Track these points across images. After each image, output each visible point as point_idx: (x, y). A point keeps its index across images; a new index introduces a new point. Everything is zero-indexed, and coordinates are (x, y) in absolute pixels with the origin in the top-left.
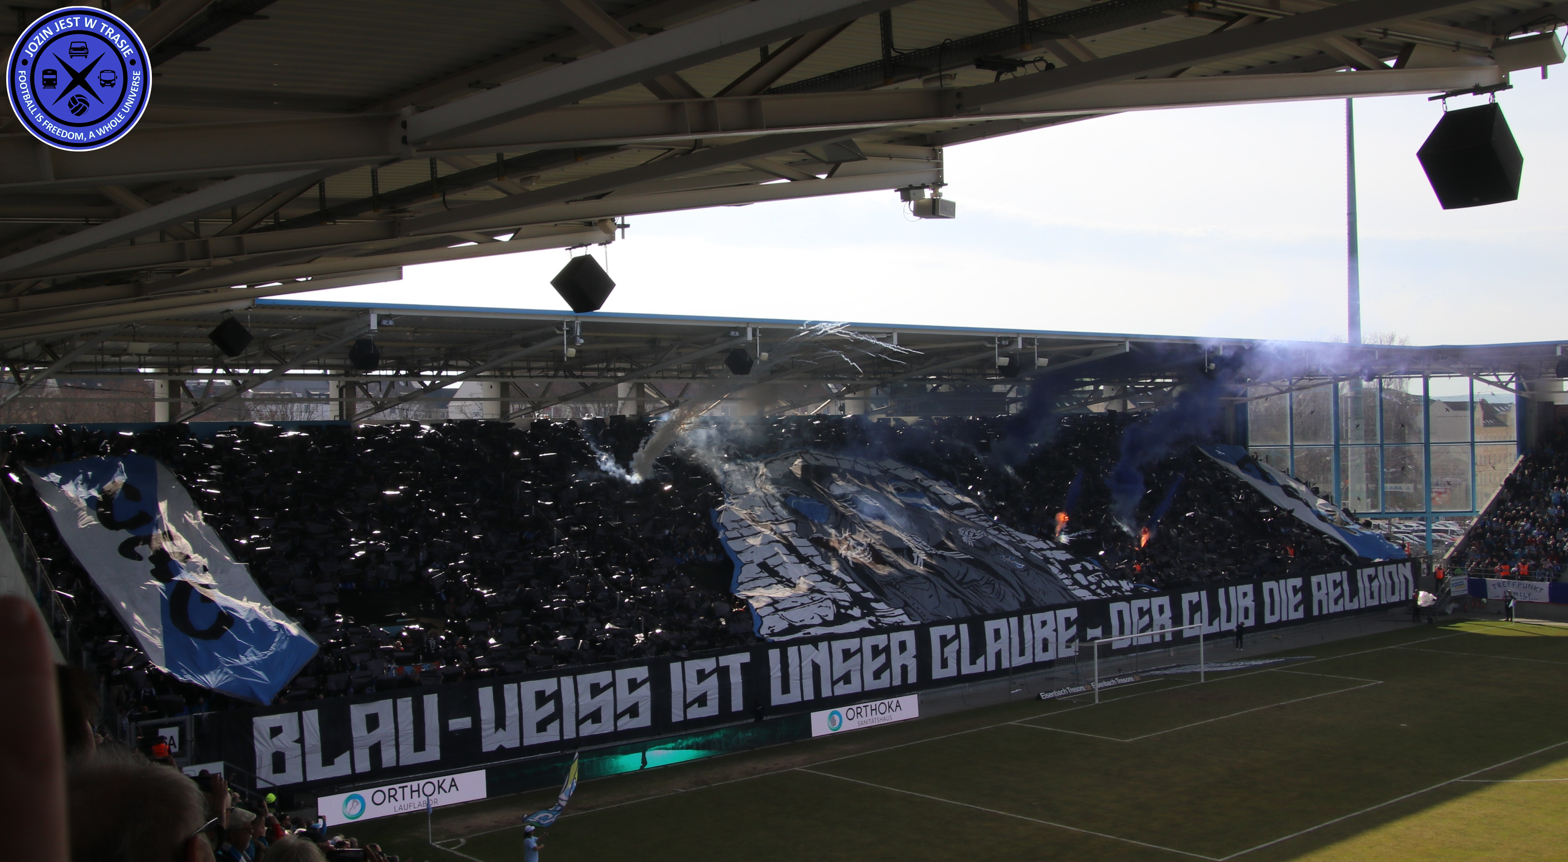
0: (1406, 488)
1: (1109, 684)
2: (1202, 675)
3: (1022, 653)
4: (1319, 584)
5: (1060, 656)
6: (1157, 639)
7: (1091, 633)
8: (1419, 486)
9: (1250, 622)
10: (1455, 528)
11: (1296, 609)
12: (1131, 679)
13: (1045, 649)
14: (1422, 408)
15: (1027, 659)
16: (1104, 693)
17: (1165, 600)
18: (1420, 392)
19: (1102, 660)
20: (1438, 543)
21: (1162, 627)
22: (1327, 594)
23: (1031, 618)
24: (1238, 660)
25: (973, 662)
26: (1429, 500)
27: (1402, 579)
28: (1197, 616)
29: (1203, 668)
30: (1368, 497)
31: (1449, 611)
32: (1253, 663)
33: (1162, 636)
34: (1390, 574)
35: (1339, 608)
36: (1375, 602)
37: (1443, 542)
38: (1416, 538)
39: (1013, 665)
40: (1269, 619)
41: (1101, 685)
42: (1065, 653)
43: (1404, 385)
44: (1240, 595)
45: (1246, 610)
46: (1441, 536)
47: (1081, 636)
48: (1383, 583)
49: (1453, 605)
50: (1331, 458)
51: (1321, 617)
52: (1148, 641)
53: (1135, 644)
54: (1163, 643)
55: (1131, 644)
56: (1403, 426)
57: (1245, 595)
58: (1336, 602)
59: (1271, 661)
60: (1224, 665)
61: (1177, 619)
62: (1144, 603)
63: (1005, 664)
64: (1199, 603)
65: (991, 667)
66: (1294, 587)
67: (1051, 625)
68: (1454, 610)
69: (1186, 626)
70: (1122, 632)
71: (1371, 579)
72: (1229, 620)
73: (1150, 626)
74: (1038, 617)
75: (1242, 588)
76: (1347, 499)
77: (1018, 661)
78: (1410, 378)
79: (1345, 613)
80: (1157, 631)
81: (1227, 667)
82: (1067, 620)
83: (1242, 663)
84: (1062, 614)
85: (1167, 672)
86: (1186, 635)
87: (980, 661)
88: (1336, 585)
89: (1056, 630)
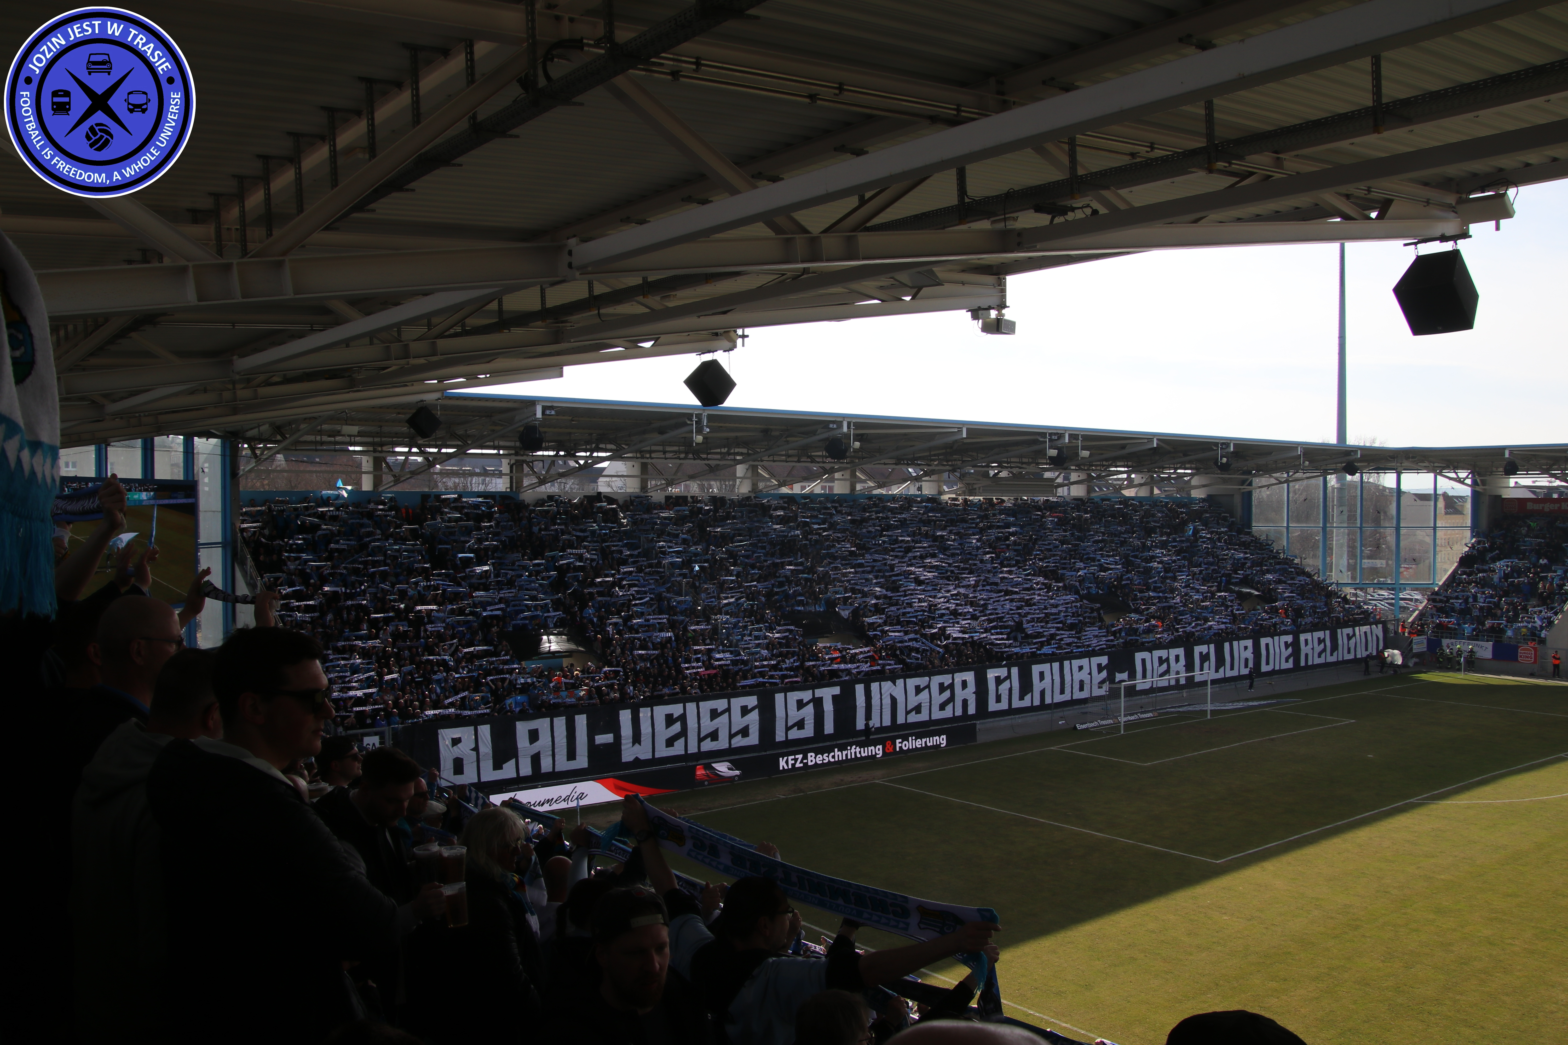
0: (1380, 563)
1: (1132, 718)
2: (1209, 712)
3: (1062, 692)
4: (1306, 641)
5: (1093, 696)
6: (1173, 683)
7: (1119, 677)
8: (1390, 562)
10: (1419, 597)
11: (1287, 661)
12: (1150, 715)
13: (1081, 689)
14: (1395, 498)
15: (1067, 697)
16: (1128, 725)
17: (1180, 651)
18: (1393, 485)
19: (1127, 699)
20: (1404, 609)
21: (1178, 673)
22: (1313, 649)
23: (1071, 664)
24: (1238, 701)
25: (1021, 698)
26: (1398, 573)
27: (1375, 638)
28: (1206, 665)
29: (1209, 707)
30: (1348, 570)
31: (1411, 665)
32: (1251, 704)
33: (1177, 680)
34: (1365, 633)
35: (1321, 660)
36: (1351, 656)
37: (1408, 608)
38: (1386, 605)
39: (1055, 701)
40: (1264, 668)
41: (1125, 719)
42: (1098, 692)
43: (1381, 479)
44: (1242, 649)
45: (1247, 660)
46: (1407, 604)
47: (1111, 678)
48: (1358, 640)
49: (1415, 660)
50: (1319, 537)
51: (1307, 667)
52: (1166, 684)
53: (1154, 686)
54: (1178, 686)
55: (1152, 687)
56: (1378, 512)
57: (1246, 648)
58: (1319, 656)
59: (1265, 702)
60: (1227, 705)
61: (1190, 667)
62: (1163, 654)
63: (1048, 700)
64: (1208, 654)
65: (1037, 702)
66: (1286, 643)
67: (1086, 669)
68: (1415, 664)
69: (1197, 672)
70: (1144, 676)
71: (1349, 638)
72: (1232, 668)
73: (1167, 672)
74: (1076, 663)
75: (1243, 643)
76: (1332, 572)
77: (1059, 698)
78: (1385, 473)
79: (1326, 665)
80: (1173, 677)
81: (1229, 706)
82: (1099, 665)
83: (1241, 704)
84: (1095, 660)
85: (1180, 710)
86: (1197, 680)
87: (1028, 697)
88: (1320, 641)
89: (1090, 674)
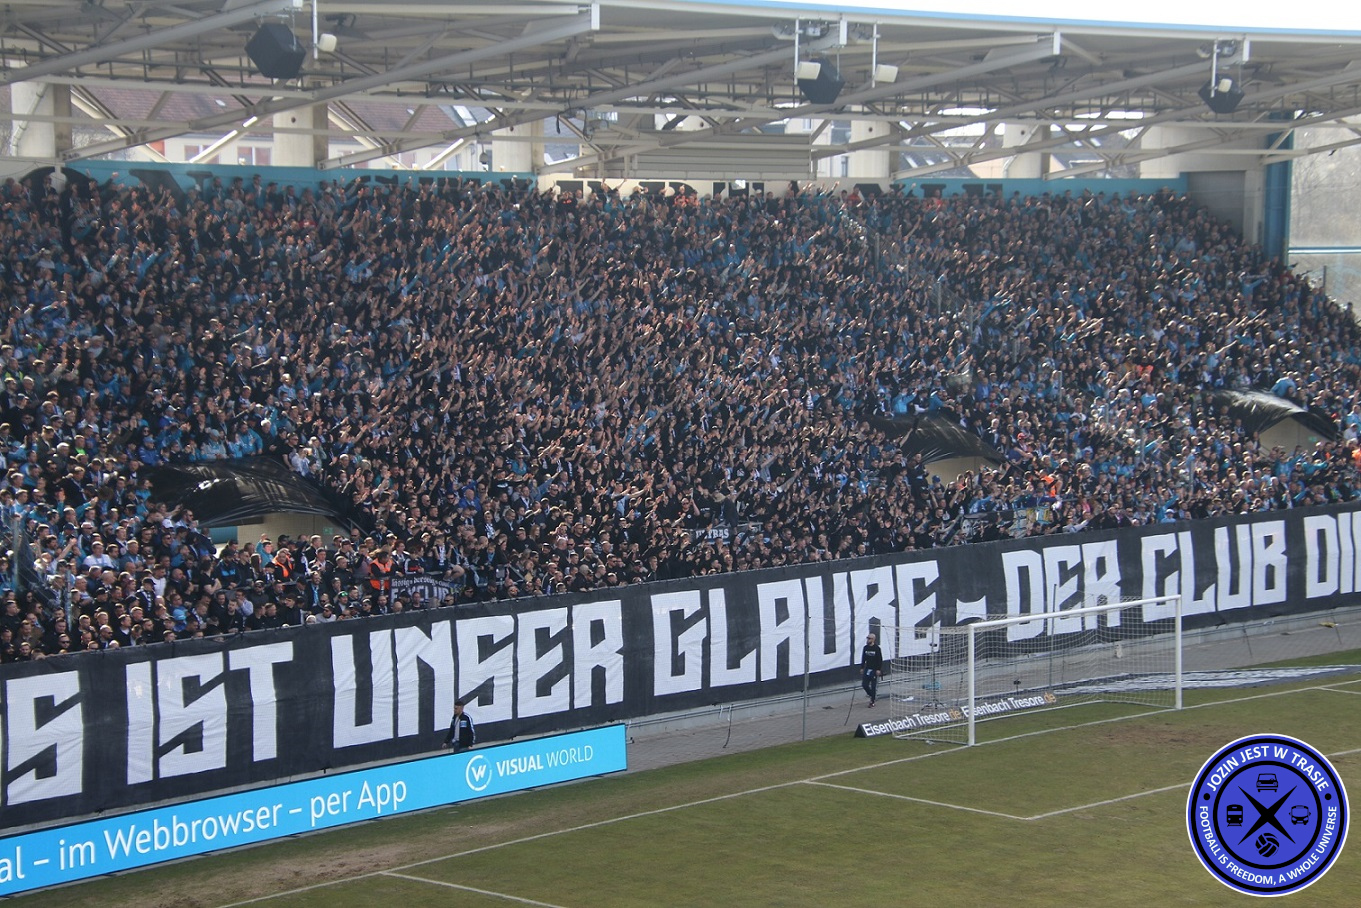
1: (996, 708)
2: (1179, 694)
3: (830, 647)
5: (902, 654)
6: (1092, 624)
7: (964, 609)
9: (1279, 594)
12: (1037, 700)
15: (840, 657)
16: (985, 725)
17: (1109, 549)
19: (983, 662)
21: (1102, 600)
23: (849, 579)
24: (1250, 668)
25: (733, 663)
28: (1171, 581)
29: (1180, 682)
32: (1279, 673)
33: (1102, 618)
39: (812, 671)
40: (1314, 590)
41: (980, 711)
42: (913, 646)
44: (1259, 542)
45: (1270, 570)
47: (945, 615)
52: (1073, 626)
53: (1050, 632)
54: (1103, 634)
55: (1044, 633)
57: (1268, 540)
59: (1314, 671)
60: (1222, 676)
61: (1131, 584)
62: (1070, 554)
63: (796, 668)
64: (1177, 554)
65: (769, 673)
67: (886, 593)
69: (1149, 600)
70: (1025, 608)
72: (1234, 589)
74: (861, 579)
75: (1262, 529)
77: (821, 662)
80: (1090, 607)
81: (1230, 680)
82: (918, 583)
83: (1258, 674)
84: (909, 571)
85: (1110, 688)
86: (1149, 616)
87: (748, 661)
89: (895, 603)
